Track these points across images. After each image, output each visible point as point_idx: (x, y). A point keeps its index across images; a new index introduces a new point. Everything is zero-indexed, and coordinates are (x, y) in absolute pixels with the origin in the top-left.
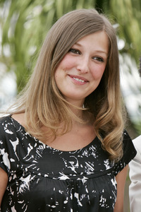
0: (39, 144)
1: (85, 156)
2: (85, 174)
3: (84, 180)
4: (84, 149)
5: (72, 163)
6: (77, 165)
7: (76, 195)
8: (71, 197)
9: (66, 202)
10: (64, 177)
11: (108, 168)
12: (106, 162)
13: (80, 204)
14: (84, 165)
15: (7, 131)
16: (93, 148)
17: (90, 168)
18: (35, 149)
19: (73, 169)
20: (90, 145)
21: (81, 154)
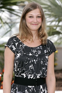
1: (38, 49)
2: (38, 54)
4: (38, 47)
9: (30, 62)
10: (30, 55)
11: (45, 52)
12: (45, 51)
13: (35, 63)
14: (38, 51)
16: (41, 47)
17: (40, 52)
18: (22, 46)
20: (40, 46)
21: (37, 48)
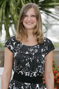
0: (21, 44)
3: (33, 54)
5: (31, 49)
6: (33, 50)
7: (31, 58)
8: (29, 59)
15: (12, 40)
19: (31, 51)
